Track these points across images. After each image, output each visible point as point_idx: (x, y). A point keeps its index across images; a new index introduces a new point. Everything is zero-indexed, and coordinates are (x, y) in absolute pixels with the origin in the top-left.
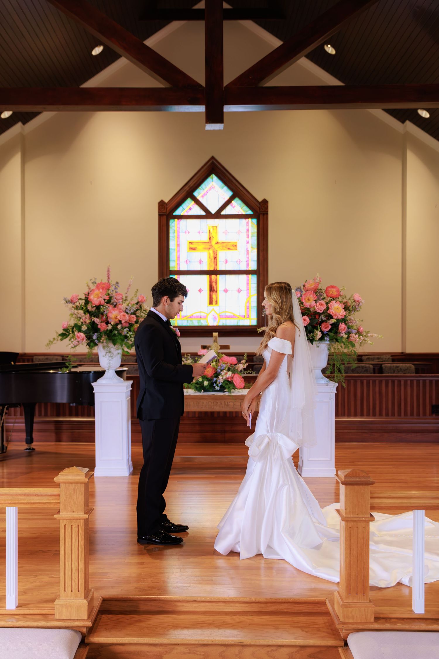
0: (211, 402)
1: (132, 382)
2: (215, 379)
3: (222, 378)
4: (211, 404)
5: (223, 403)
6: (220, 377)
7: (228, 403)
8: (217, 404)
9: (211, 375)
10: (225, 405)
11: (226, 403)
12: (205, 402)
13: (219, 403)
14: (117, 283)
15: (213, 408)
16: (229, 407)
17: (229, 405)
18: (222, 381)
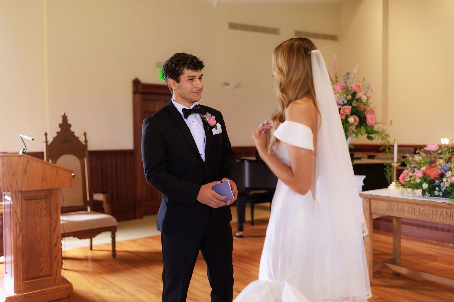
0: (429, 210)
1: (364, 177)
2: (437, 182)
3: (446, 180)
4: (430, 212)
5: (445, 213)
6: (444, 180)
7: (452, 215)
8: (437, 213)
9: (434, 176)
10: (448, 216)
11: (449, 214)
12: (422, 208)
13: (439, 213)
14: (348, 73)
15: (431, 217)
16: (453, 219)
17: (453, 217)
18: (447, 185)
